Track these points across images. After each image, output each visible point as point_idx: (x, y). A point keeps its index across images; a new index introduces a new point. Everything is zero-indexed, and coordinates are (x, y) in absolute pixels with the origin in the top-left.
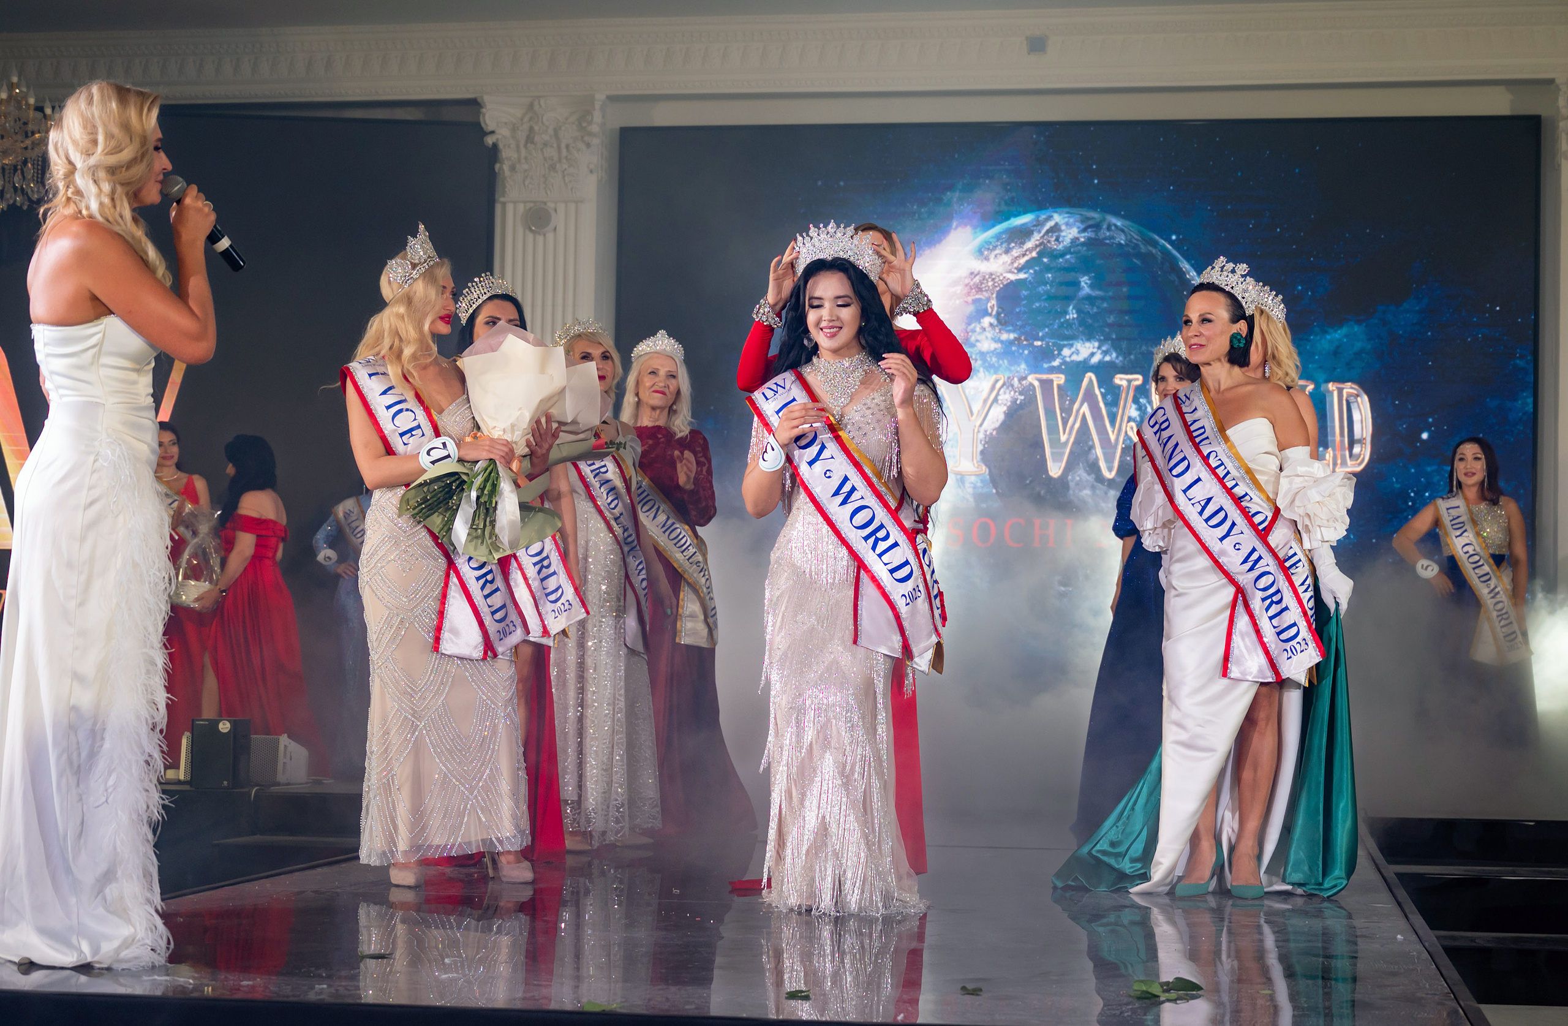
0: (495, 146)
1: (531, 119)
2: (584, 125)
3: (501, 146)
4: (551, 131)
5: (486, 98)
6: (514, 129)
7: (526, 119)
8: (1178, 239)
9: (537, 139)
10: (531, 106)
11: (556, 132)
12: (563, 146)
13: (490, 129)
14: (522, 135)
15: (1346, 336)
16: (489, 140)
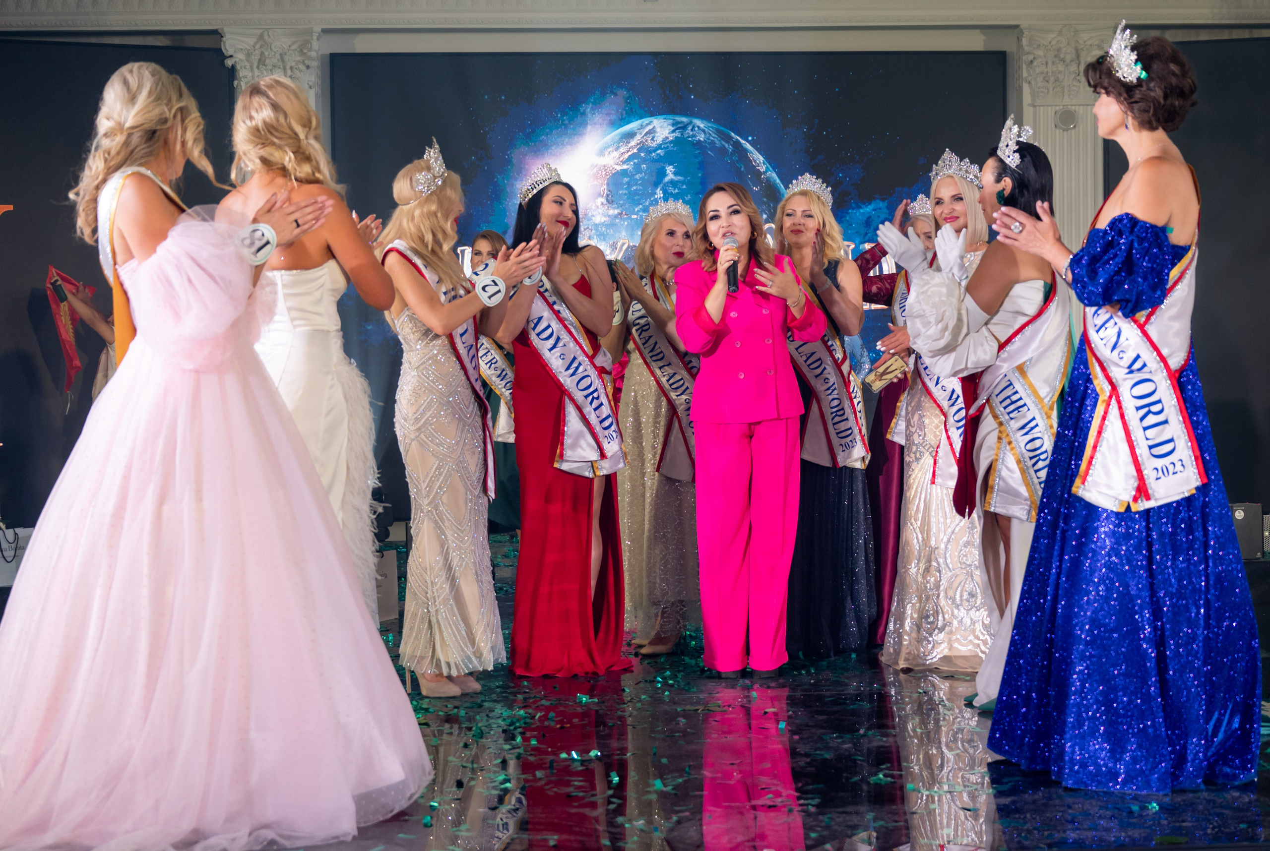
0: (233, 67)
1: (261, 47)
2: (305, 51)
3: (238, 67)
4: (278, 56)
5: (227, 30)
6: (249, 54)
7: (258, 46)
8: (753, 139)
9: (267, 61)
10: (261, 36)
11: (282, 56)
12: (288, 67)
13: (230, 53)
14: (255, 59)
15: (874, 210)
16: (229, 63)
